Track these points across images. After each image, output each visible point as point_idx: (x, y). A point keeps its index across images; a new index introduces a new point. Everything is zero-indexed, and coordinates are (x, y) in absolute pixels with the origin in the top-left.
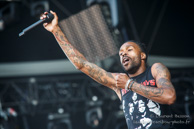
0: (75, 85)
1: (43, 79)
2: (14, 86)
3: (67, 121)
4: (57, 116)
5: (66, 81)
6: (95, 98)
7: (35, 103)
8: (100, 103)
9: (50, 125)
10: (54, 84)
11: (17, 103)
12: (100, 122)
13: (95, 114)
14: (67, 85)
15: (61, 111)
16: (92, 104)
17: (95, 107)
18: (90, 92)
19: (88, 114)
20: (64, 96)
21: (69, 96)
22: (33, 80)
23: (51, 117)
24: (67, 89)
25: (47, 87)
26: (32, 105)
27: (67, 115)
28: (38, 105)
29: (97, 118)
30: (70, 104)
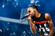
0: (20, 27)
2: (3, 24)
5: (18, 25)
6: (24, 32)
11: (3, 28)
14: (18, 27)
15: (14, 33)
16: (23, 33)
17: (24, 34)
20: (16, 29)
21: (18, 30)
22: (8, 23)
23: (11, 34)
24: (17, 27)
25: (12, 26)
26: (7, 30)
27: (16, 35)
28: (8, 30)
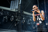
0: (10, 13)
1: (4, 10)
3: (7, 19)
4: (5, 17)
5: (8, 12)
7: (2, 14)
8: (13, 17)
9: (4, 19)
10: (6, 12)
12: (13, 20)
13: (12, 19)
18: (12, 15)
19: (11, 19)
20: (8, 14)
22: (3, 10)
29: (12, 20)
30: (8, 16)
